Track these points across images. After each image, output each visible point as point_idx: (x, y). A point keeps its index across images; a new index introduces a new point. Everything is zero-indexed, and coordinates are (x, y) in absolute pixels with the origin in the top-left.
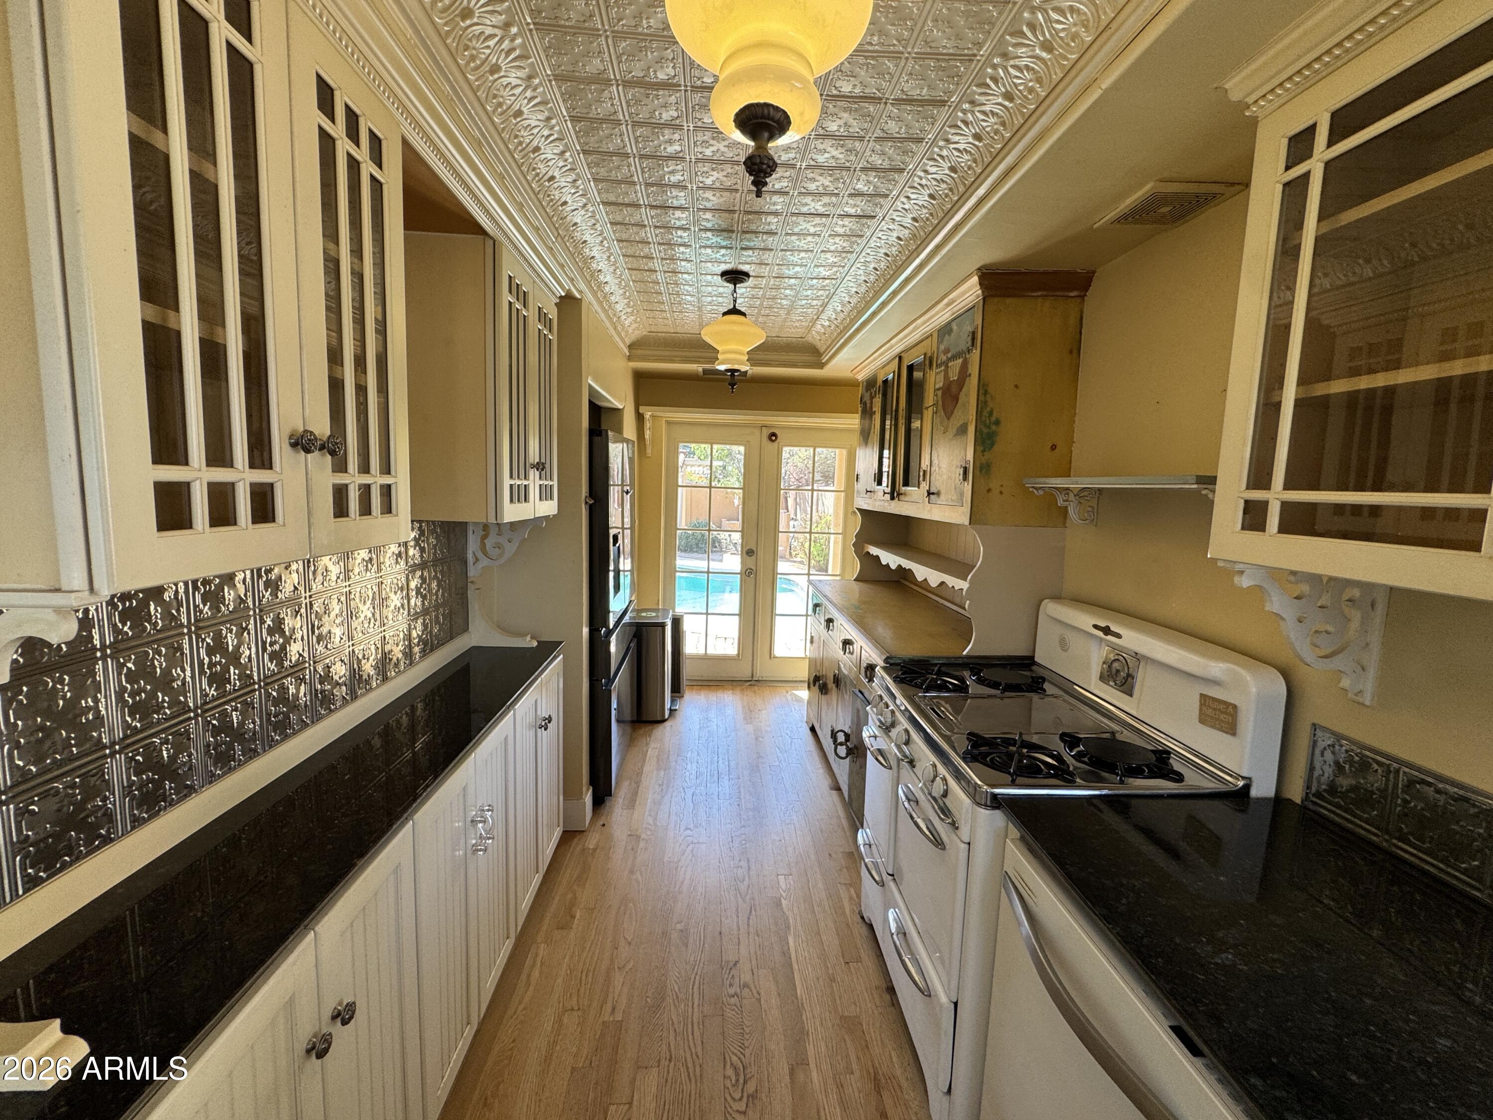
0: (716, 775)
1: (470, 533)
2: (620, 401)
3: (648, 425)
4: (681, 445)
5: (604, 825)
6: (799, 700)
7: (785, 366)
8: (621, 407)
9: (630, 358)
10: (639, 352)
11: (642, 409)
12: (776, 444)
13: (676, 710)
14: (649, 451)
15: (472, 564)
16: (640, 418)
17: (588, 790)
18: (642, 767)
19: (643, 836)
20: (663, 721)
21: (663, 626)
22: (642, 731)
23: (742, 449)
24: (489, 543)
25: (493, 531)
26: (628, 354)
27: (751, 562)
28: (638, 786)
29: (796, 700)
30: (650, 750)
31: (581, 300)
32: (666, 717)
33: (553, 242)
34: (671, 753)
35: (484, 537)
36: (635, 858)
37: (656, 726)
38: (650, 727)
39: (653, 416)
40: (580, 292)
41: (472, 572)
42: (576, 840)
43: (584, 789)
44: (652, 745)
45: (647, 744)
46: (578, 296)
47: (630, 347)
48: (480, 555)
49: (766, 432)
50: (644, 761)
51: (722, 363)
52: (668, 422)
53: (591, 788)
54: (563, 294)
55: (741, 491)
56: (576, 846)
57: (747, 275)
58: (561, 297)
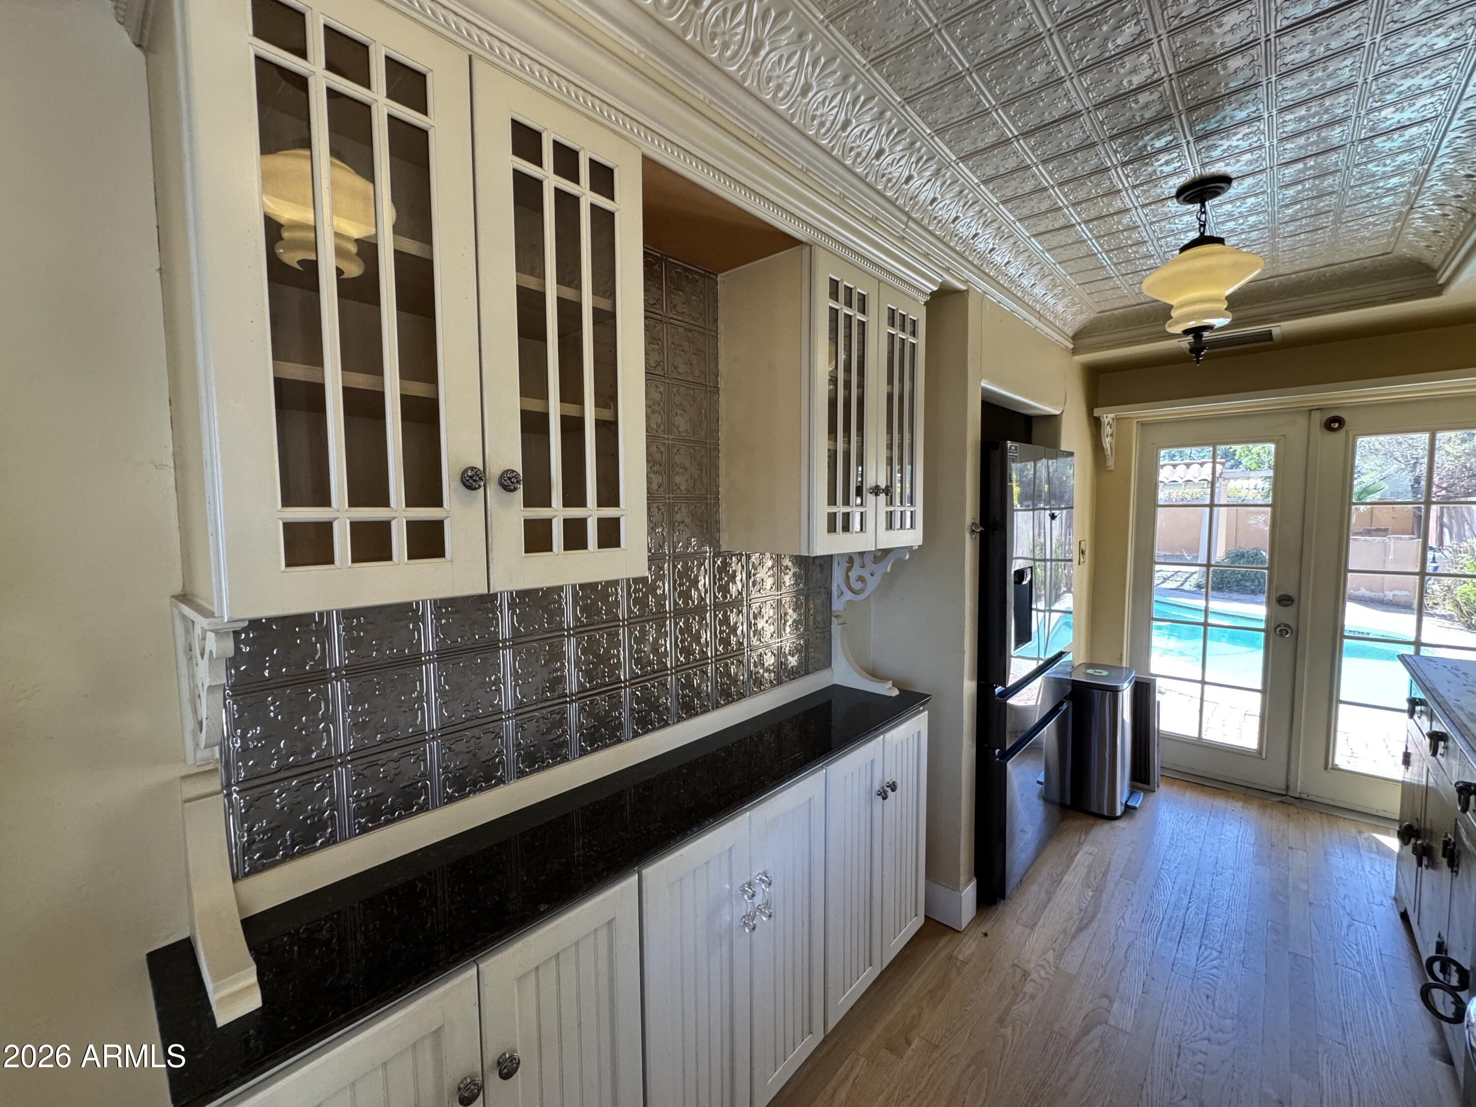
0: (1179, 928)
1: (835, 564)
2: (1051, 404)
3: (1107, 430)
4: (1163, 453)
5: (986, 935)
6: (1383, 851)
7: (1348, 308)
8: (1057, 412)
9: (1074, 352)
10: (1087, 341)
11: (1097, 412)
12: (1341, 435)
13: (1135, 808)
14: (1111, 463)
15: (836, 597)
16: (1096, 424)
17: (970, 881)
18: (1063, 873)
19: (1034, 976)
20: (1112, 818)
21: (1115, 691)
22: (1077, 824)
23: (1272, 447)
24: (853, 575)
25: (857, 562)
26: (1071, 346)
27: (1287, 615)
28: (1049, 900)
29: (1379, 853)
30: (1080, 853)
31: (967, 291)
32: (1119, 813)
33: (904, 230)
34: (1112, 868)
35: (849, 569)
36: (1013, 1003)
37: (1099, 822)
38: (1091, 821)
39: (1118, 419)
40: (966, 282)
41: (837, 606)
42: (945, 939)
43: (963, 879)
44: (1087, 848)
45: (1080, 844)
46: (962, 287)
47: (1075, 338)
48: (844, 588)
49: (1318, 419)
50: (1068, 866)
51: (1177, 322)
52: (1143, 425)
53: (974, 883)
54: (935, 289)
55: (1269, 509)
56: (943, 947)
57: (1226, 180)
58: (933, 294)
